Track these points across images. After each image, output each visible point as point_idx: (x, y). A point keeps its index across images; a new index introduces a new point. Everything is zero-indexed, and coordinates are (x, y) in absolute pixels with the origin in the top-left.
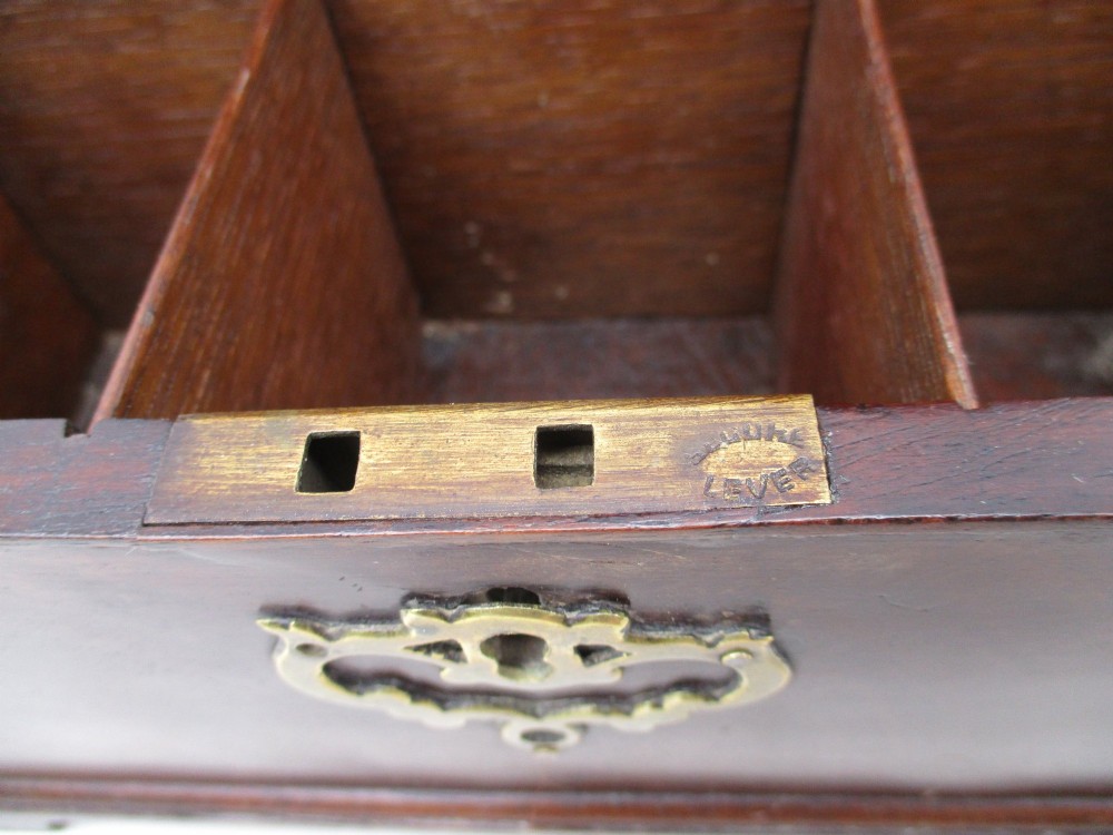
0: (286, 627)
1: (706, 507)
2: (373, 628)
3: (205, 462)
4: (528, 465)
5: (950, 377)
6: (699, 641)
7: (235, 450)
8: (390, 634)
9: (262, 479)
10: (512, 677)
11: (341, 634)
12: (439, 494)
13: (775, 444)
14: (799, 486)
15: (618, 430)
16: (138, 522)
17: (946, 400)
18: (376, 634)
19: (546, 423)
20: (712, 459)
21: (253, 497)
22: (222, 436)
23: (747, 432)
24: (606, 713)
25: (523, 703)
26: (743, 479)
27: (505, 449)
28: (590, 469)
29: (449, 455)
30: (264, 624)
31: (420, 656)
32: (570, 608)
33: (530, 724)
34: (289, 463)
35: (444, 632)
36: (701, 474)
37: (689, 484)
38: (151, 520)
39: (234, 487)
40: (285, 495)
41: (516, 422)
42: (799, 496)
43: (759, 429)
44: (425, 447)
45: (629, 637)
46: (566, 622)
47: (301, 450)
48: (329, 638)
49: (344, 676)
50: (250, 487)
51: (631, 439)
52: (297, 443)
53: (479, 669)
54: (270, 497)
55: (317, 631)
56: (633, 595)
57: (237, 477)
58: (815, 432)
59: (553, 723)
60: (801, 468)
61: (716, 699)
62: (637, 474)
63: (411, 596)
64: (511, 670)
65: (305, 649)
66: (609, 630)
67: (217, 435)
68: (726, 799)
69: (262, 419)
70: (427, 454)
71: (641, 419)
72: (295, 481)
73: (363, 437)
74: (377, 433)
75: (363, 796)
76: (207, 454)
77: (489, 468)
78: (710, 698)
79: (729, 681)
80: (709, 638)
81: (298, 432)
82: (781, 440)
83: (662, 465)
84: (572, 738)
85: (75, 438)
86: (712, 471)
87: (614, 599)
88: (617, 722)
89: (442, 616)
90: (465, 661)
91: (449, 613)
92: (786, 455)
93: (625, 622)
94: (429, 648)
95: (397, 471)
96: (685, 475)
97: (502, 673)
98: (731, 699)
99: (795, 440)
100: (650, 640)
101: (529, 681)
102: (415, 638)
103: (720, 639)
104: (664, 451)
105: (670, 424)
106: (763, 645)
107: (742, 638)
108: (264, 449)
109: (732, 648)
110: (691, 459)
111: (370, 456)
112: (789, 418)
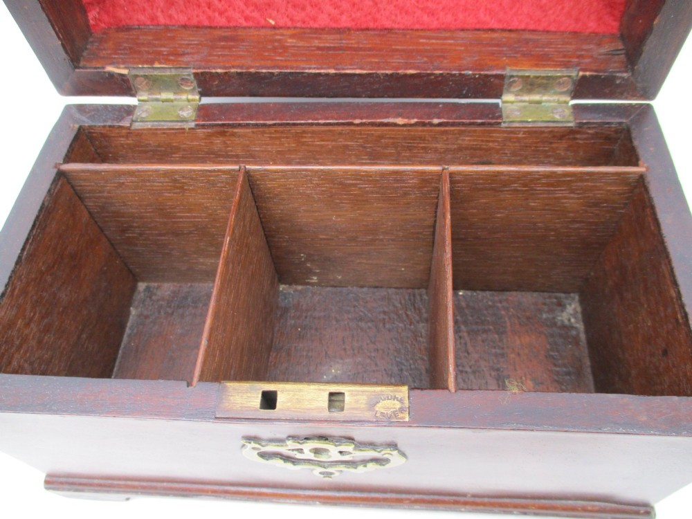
0: (250, 443)
1: (375, 420)
2: (277, 444)
3: (231, 398)
4: (326, 404)
5: (449, 380)
6: (375, 451)
7: (240, 395)
8: (282, 446)
9: (249, 405)
10: (318, 457)
11: (267, 445)
12: (301, 412)
13: (396, 402)
14: (401, 415)
15: (352, 395)
16: (213, 417)
17: (447, 388)
18: (278, 446)
19: (332, 391)
20: (378, 405)
21: (247, 410)
22: (236, 390)
23: (388, 397)
24: (348, 468)
25: (320, 464)
26: (385, 412)
27: (320, 399)
28: (344, 401)
29: (303, 400)
30: (243, 442)
31: (290, 452)
32: (337, 442)
33: (323, 470)
34: (257, 400)
35: (298, 446)
36: (374, 410)
37: (371, 413)
38: (218, 416)
39: (241, 407)
40: (256, 410)
41: (323, 390)
42: (400, 418)
43: (391, 396)
44: (296, 397)
45: (355, 449)
46: (336, 446)
47: (260, 396)
48: (263, 446)
49: (263, 455)
50: (246, 407)
51: (355, 398)
52: (259, 393)
53: (308, 455)
54: (252, 411)
55: (259, 444)
56: (356, 438)
57: (242, 403)
58: (407, 398)
59: (330, 470)
60: (401, 410)
61: (384, 465)
62: (357, 409)
63: (289, 436)
64: (317, 455)
65: (254, 448)
66: (349, 448)
67: (234, 389)
68: (394, 496)
69: (248, 384)
70: (297, 399)
71: (358, 391)
72: (259, 406)
73: (278, 393)
74: (282, 391)
75: (256, 490)
76: (232, 396)
77: (315, 405)
78: (381, 465)
79: (387, 461)
80: (379, 450)
81: (259, 390)
82: (398, 400)
83: (364, 406)
84: (337, 474)
85: (190, 388)
86: (377, 409)
87: (350, 439)
88: (352, 470)
89: (299, 443)
90: (304, 453)
91: (301, 442)
92: (398, 405)
93: (353, 446)
94: (293, 450)
95: (289, 404)
96: (369, 410)
97: (315, 456)
98: (388, 466)
99: (401, 401)
100: (361, 450)
101: (323, 458)
102: (290, 447)
103: (382, 450)
104: (364, 402)
105: (367, 393)
106: (395, 452)
107: (388, 451)
108: (249, 395)
109: (385, 453)
110: (372, 405)
111: (280, 399)
112: (400, 394)
